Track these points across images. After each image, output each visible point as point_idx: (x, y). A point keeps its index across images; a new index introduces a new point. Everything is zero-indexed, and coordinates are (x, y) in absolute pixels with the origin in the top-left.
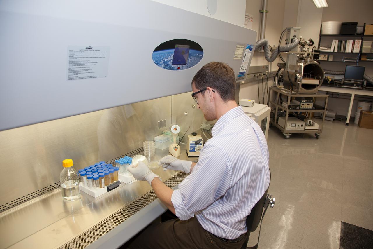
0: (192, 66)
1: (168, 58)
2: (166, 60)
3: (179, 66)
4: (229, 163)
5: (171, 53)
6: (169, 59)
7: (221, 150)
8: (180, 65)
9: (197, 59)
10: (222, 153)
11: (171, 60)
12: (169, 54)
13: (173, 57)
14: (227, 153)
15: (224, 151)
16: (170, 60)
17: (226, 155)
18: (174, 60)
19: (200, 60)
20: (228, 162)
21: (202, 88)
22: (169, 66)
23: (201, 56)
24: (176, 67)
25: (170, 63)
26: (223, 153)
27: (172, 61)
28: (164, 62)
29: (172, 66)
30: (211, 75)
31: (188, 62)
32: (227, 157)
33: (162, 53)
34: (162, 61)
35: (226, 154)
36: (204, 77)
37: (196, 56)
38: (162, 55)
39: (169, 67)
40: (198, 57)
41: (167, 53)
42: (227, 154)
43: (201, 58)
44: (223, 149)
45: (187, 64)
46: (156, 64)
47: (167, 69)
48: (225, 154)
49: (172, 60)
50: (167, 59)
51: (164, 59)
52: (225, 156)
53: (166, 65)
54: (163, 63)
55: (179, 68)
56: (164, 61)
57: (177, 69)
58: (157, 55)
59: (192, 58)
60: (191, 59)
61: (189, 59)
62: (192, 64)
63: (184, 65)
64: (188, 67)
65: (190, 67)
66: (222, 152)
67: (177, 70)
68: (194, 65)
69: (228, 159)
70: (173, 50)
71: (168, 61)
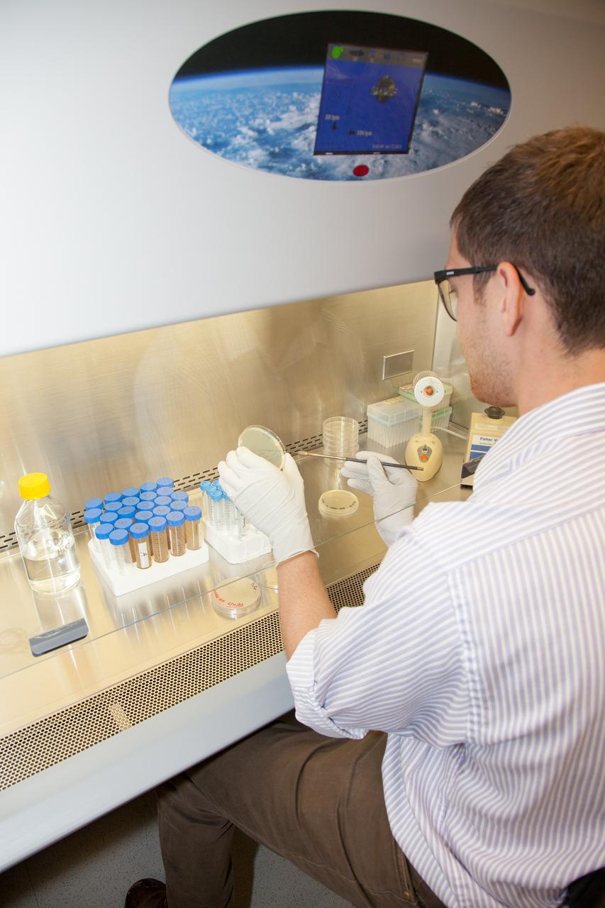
0: (445, 163)
1: (284, 116)
2: (271, 128)
3: (360, 160)
4: (469, 649)
5: (306, 89)
6: (290, 120)
7: (444, 578)
8: (370, 152)
9: (474, 126)
10: (446, 594)
11: (306, 126)
12: (290, 93)
13: (317, 112)
14: (467, 604)
15: (456, 586)
16: (299, 125)
17: (461, 611)
18: (322, 125)
19: (490, 136)
20: (465, 645)
21: (480, 255)
22: (294, 160)
23: (498, 111)
24: (344, 163)
25: (304, 143)
26: (450, 598)
27: (312, 133)
28: (262, 138)
29: (320, 159)
30: (537, 198)
31: (420, 142)
32: (462, 621)
33: (242, 90)
34: (244, 130)
35: (460, 606)
36: (500, 207)
37: (464, 112)
38: (241, 97)
39: (295, 166)
40: (478, 115)
41: (275, 88)
42: (464, 608)
43: (498, 121)
44: (454, 579)
45: (411, 151)
46: (205, 145)
47: (283, 172)
48: (455, 604)
49: (312, 128)
50: (278, 119)
51: (257, 123)
52: (457, 612)
53: (273, 155)
54: (256, 140)
55: (361, 172)
56: (261, 132)
57: (351, 173)
58: (206, 101)
59: (442, 119)
60: (434, 123)
61: (425, 126)
62: (439, 152)
63: (390, 157)
64: (416, 167)
65: (429, 168)
66: (448, 589)
67: (351, 179)
68: (454, 159)
69: (465, 632)
70: (315, 75)
71: (283, 135)
